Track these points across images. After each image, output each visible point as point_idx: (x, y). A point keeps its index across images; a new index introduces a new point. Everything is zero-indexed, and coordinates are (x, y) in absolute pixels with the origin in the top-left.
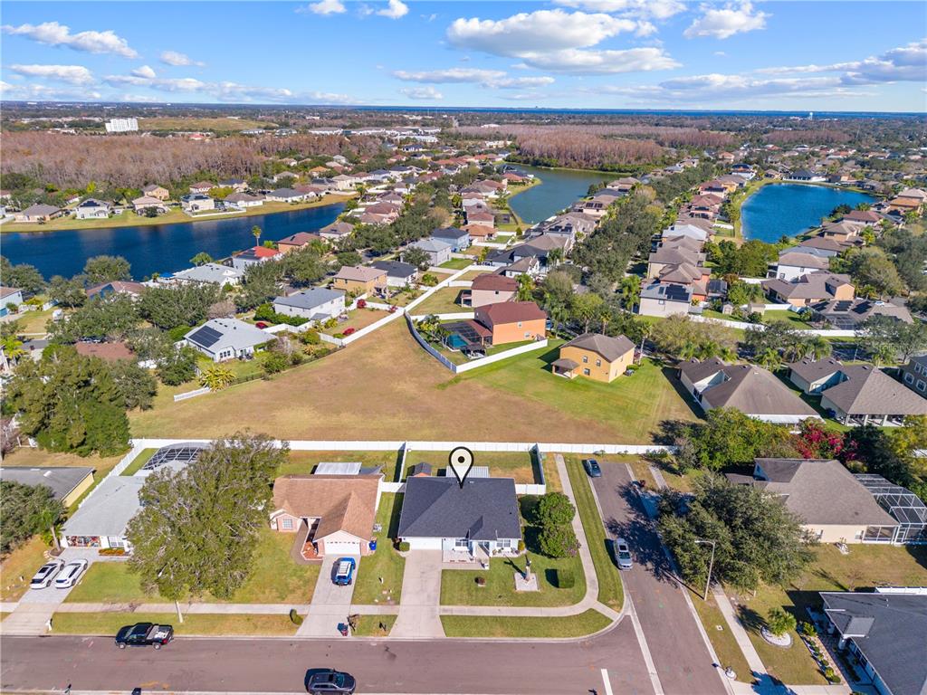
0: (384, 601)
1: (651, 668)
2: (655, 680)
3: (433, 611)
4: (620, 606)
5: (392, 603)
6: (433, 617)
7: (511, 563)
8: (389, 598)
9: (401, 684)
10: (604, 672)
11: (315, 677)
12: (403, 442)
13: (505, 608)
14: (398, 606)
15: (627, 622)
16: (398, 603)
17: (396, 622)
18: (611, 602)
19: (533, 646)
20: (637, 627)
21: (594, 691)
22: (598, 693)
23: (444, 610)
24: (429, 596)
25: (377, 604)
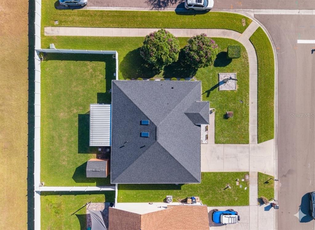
0: (246, 183)
1: (295, 12)
2: (303, 12)
3: (254, 149)
4: (246, 19)
5: (247, 177)
6: (259, 148)
7: (208, 92)
8: (243, 180)
9: (309, 164)
10: (300, 41)
11: (308, 216)
12: (35, 193)
13: (250, 99)
14: (250, 173)
15: (259, 18)
16: (248, 173)
17: (263, 173)
18: (244, 25)
19: (280, 83)
20: (264, 12)
21: (313, 51)
22: (314, 48)
23: (253, 140)
24: (241, 152)
25: (248, 188)
